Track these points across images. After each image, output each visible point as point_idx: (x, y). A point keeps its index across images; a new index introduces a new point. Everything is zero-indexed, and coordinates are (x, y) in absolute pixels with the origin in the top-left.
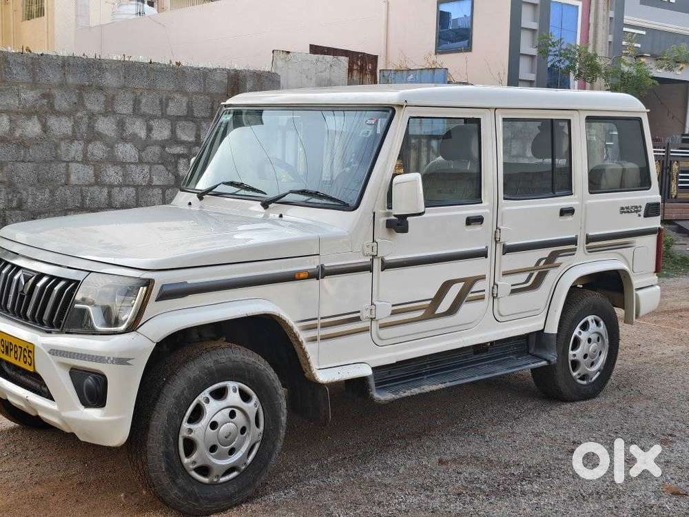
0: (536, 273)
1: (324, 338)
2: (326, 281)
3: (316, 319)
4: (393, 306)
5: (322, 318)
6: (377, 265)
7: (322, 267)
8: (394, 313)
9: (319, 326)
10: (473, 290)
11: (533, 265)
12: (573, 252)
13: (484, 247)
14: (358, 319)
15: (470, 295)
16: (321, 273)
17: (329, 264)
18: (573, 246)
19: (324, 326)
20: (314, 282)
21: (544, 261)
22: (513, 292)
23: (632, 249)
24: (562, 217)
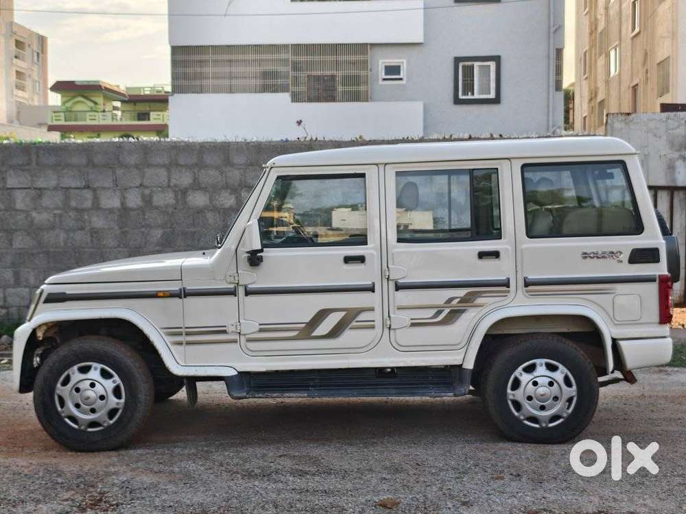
0: (447, 311)
1: (188, 343)
2: (190, 301)
3: (181, 328)
4: (260, 325)
5: (186, 328)
6: (241, 291)
7: (184, 289)
8: (261, 331)
9: (184, 334)
10: (358, 319)
11: (442, 303)
12: (505, 294)
13: (370, 283)
14: (225, 332)
15: (354, 324)
16: (183, 294)
17: (190, 287)
18: (505, 288)
19: (188, 334)
20: (177, 300)
21: (458, 300)
22: (413, 325)
23: (613, 296)
24: (481, 260)
